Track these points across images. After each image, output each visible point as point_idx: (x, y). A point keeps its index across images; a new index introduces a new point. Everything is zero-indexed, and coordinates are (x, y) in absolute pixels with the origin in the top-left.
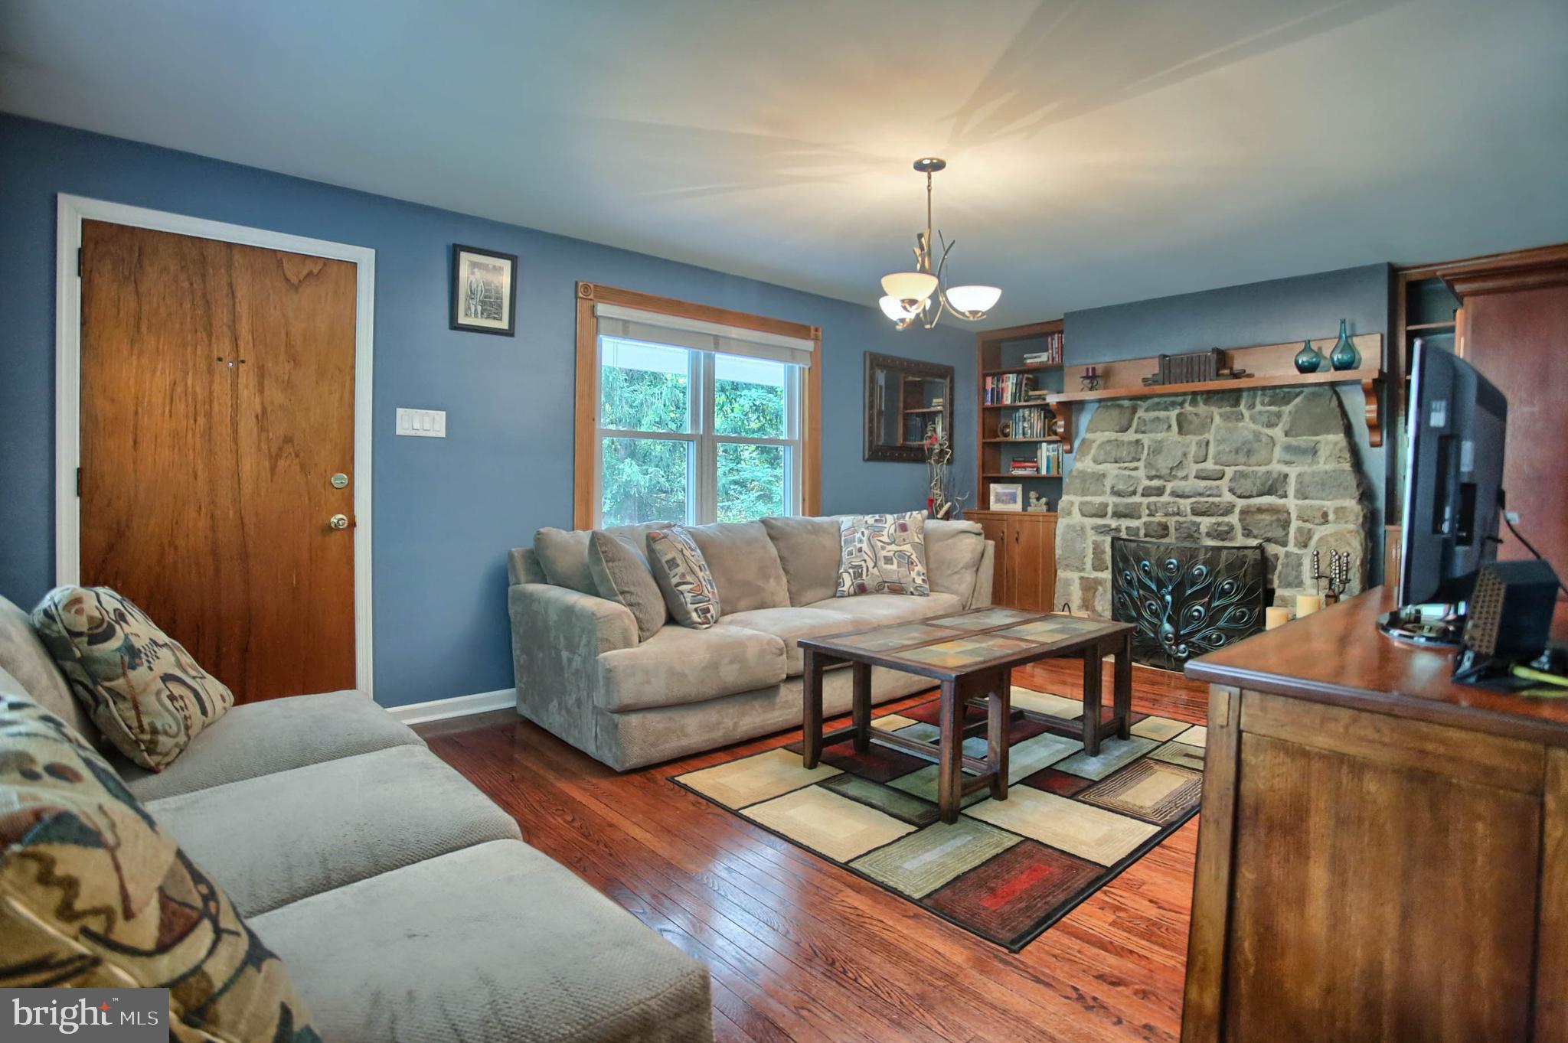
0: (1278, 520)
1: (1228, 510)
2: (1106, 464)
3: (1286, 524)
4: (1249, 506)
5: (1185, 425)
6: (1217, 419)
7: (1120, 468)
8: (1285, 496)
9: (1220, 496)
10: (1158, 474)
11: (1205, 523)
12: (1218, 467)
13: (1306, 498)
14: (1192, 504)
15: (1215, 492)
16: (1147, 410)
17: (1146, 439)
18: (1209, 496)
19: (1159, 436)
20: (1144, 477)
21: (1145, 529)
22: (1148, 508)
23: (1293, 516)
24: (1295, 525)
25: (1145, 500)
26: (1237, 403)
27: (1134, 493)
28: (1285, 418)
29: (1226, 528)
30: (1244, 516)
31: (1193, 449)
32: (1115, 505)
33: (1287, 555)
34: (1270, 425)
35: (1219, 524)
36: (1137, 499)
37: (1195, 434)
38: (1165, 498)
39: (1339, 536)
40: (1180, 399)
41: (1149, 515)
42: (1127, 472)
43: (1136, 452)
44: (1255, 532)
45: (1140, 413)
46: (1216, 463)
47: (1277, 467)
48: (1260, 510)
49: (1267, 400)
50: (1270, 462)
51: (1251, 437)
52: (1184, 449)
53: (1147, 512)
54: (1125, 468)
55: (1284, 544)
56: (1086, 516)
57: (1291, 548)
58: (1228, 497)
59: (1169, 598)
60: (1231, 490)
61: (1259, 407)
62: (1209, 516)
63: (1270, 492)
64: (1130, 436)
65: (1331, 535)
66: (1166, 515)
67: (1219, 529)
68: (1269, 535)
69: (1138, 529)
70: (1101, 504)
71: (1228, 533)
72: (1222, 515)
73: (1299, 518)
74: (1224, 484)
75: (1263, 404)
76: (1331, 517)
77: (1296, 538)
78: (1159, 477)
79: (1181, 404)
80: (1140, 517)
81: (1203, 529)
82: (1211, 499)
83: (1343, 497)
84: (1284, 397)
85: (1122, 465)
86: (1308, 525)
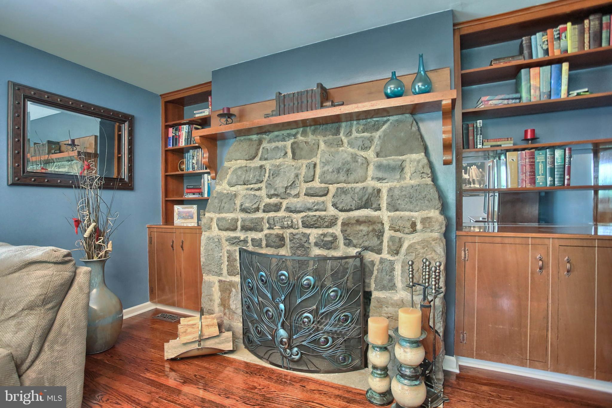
0: (374, 230)
1: (332, 223)
2: (237, 186)
3: (380, 234)
4: (349, 219)
5: (298, 152)
6: (322, 146)
7: (247, 189)
8: (379, 209)
9: (325, 211)
10: (276, 193)
11: (314, 233)
12: (323, 185)
13: (397, 210)
14: (302, 218)
15: (321, 207)
16: (270, 142)
17: (267, 165)
18: (316, 210)
19: (278, 162)
20: (266, 196)
21: (266, 240)
22: (268, 222)
23: (387, 227)
24: (388, 234)
25: (266, 216)
26: (337, 132)
27: (257, 210)
28: (376, 141)
29: (330, 239)
30: (346, 227)
31: (303, 171)
32: (243, 220)
33: (382, 261)
34: (365, 148)
35: (324, 235)
36: (260, 215)
37: (305, 158)
38: (282, 214)
39: (425, 243)
40: (294, 131)
41: (269, 228)
42: (253, 193)
43: (260, 176)
44: (355, 242)
45: (265, 145)
46: (321, 182)
47: (371, 183)
48: (359, 222)
49: (361, 127)
50: (365, 179)
51: (349, 159)
52: (296, 171)
53: (267, 225)
54: (251, 189)
55: (379, 251)
56: (222, 230)
57: (385, 255)
58: (332, 211)
59: (282, 306)
60: (334, 205)
61: (355, 134)
62: (316, 228)
63: (366, 205)
64: (257, 163)
65: (418, 243)
66: (282, 228)
67: (326, 239)
68: (366, 244)
69: (261, 240)
70: (232, 219)
71: (332, 242)
72: (327, 227)
73: (392, 228)
74: (328, 200)
75: (358, 132)
76: (419, 226)
77: (389, 246)
78: (277, 195)
79: (295, 136)
80: (262, 230)
81: (312, 240)
82: (318, 213)
83: (428, 208)
84: (374, 125)
85: (249, 186)
86: (399, 235)
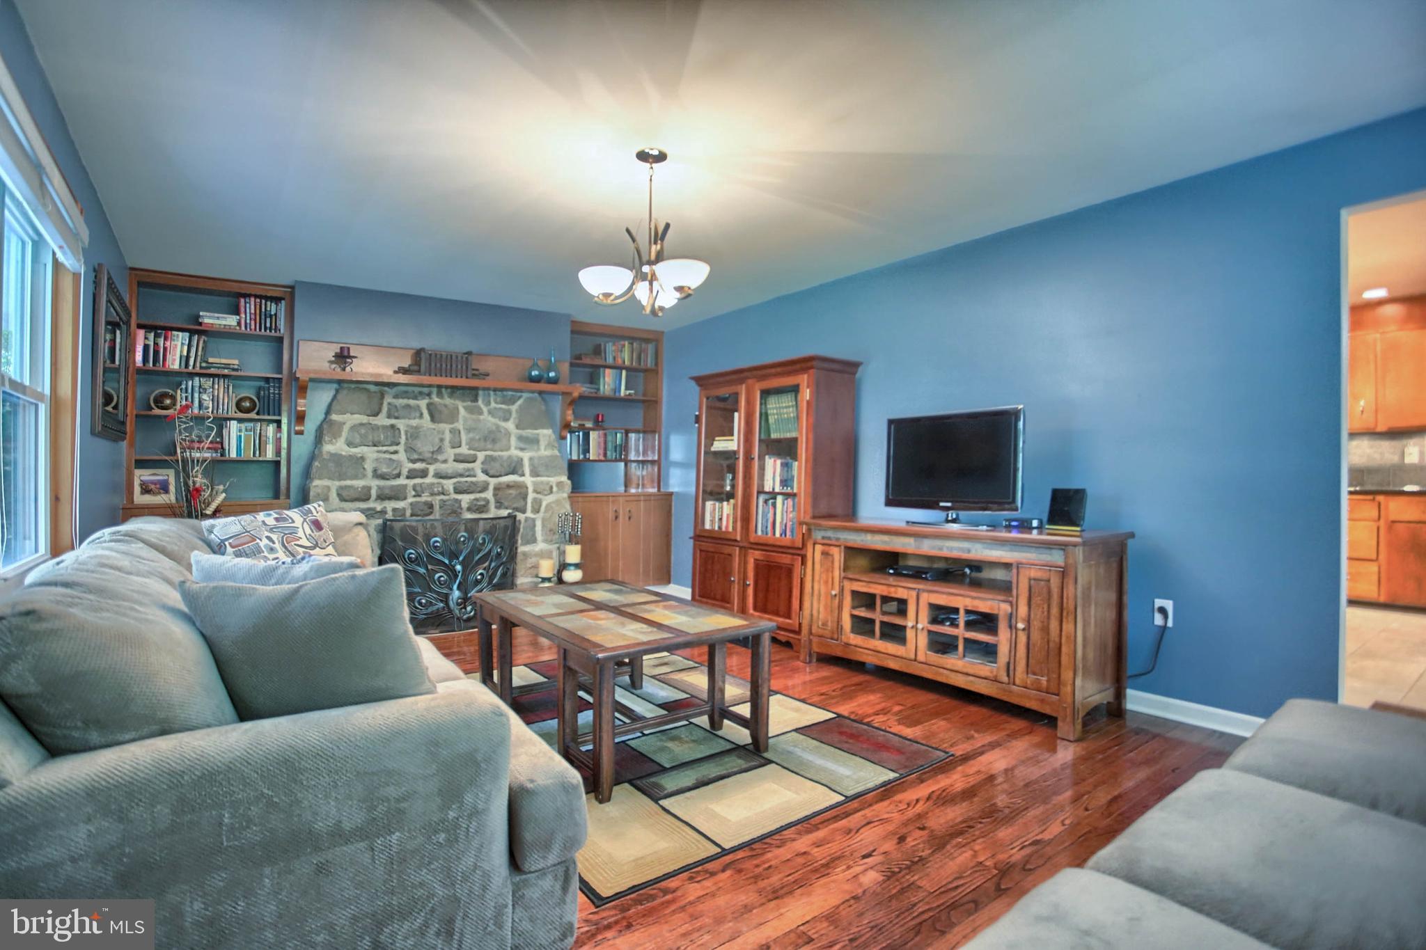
0: (520, 493)
1: (485, 488)
2: (363, 447)
3: (525, 497)
4: (500, 484)
5: (437, 416)
6: (462, 411)
7: (378, 452)
8: (523, 475)
9: (475, 476)
10: (421, 457)
11: (466, 499)
12: (472, 452)
13: (538, 476)
14: (454, 484)
15: (472, 473)
16: (396, 397)
17: (401, 424)
18: (468, 476)
19: (414, 422)
20: (406, 460)
21: (412, 509)
22: (414, 490)
23: (530, 489)
24: (531, 496)
25: (411, 482)
26: (476, 400)
27: (398, 476)
28: (514, 415)
29: (482, 503)
30: (497, 492)
31: (448, 436)
32: (379, 488)
33: (527, 519)
34: (506, 420)
35: (477, 500)
36: (402, 481)
37: (446, 423)
38: (429, 480)
39: (558, 502)
40: (426, 390)
41: (414, 496)
42: (388, 456)
43: (394, 437)
44: (506, 504)
45: (388, 399)
46: (469, 449)
47: (514, 452)
48: (509, 486)
49: (498, 399)
50: (508, 449)
51: (494, 428)
52: (441, 436)
53: (413, 493)
54: (385, 452)
55: (524, 512)
56: (346, 501)
57: (529, 514)
58: (482, 477)
59: (459, 567)
60: (485, 472)
61: (493, 405)
62: (468, 493)
63: (513, 473)
64: (382, 420)
65: (553, 502)
66: (432, 494)
67: (479, 503)
68: (515, 505)
69: (404, 509)
70: (364, 487)
71: (484, 506)
72: (480, 492)
73: (535, 491)
74: (477, 466)
75: (496, 403)
76: (555, 489)
77: (532, 507)
78: (422, 460)
79: (429, 395)
80: (405, 498)
81: (464, 505)
82: (469, 479)
83: (560, 474)
84: (510, 399)
85: (380, 448)
86: (539, 496)
